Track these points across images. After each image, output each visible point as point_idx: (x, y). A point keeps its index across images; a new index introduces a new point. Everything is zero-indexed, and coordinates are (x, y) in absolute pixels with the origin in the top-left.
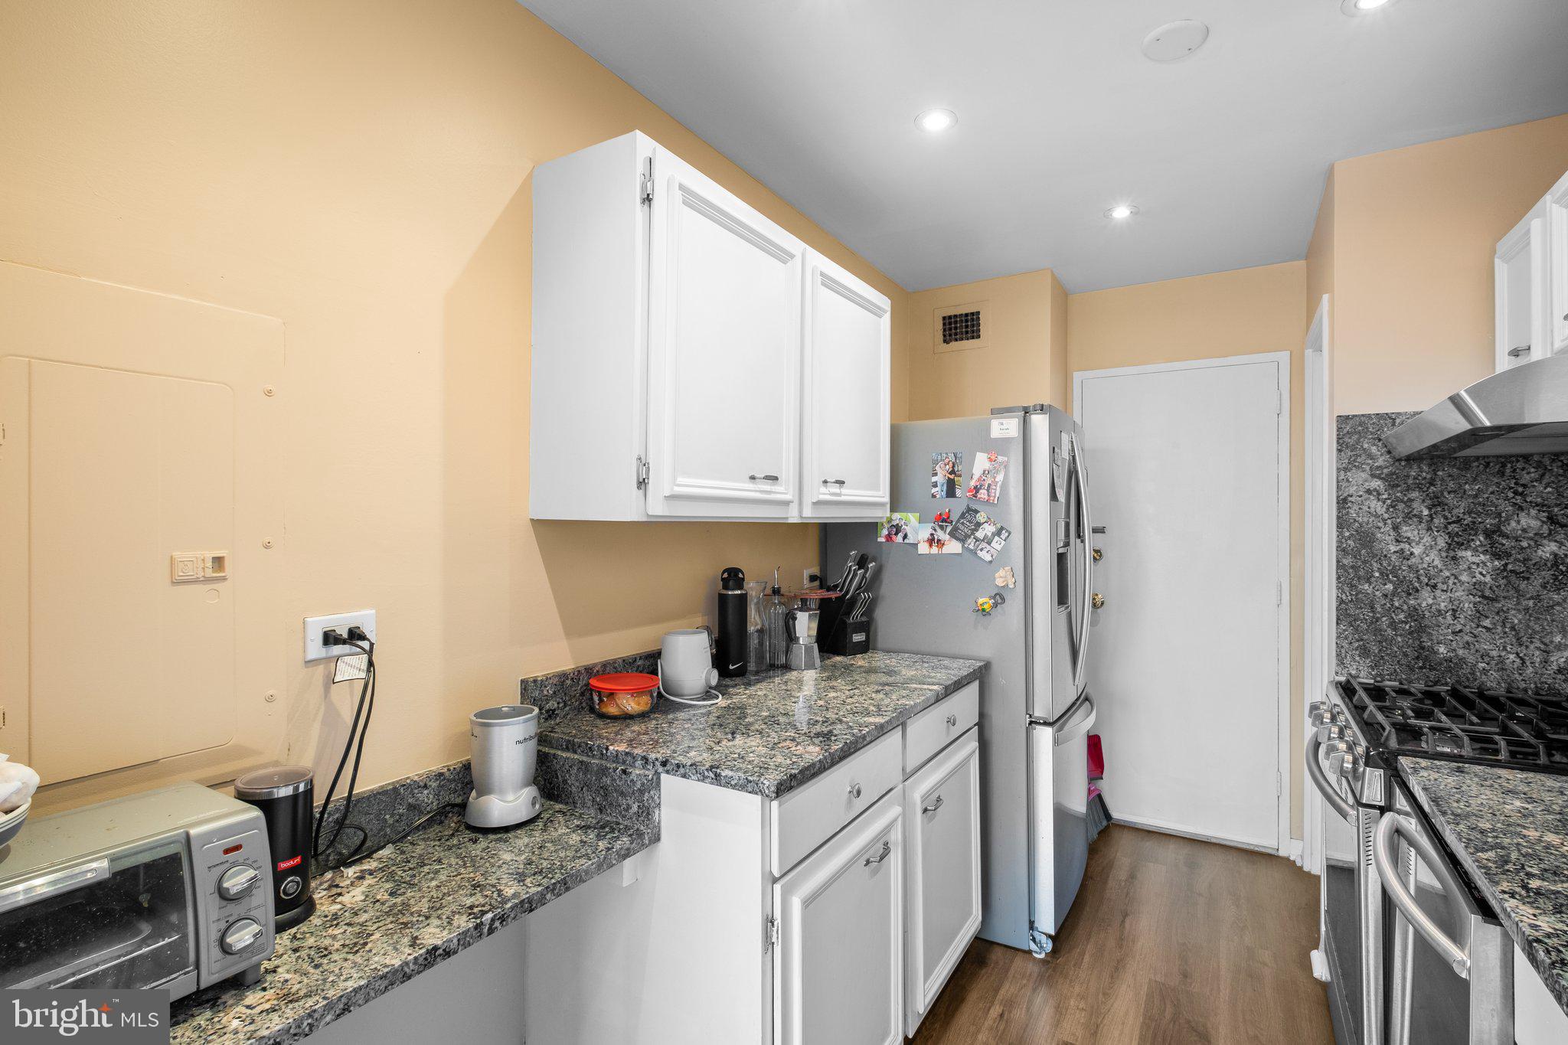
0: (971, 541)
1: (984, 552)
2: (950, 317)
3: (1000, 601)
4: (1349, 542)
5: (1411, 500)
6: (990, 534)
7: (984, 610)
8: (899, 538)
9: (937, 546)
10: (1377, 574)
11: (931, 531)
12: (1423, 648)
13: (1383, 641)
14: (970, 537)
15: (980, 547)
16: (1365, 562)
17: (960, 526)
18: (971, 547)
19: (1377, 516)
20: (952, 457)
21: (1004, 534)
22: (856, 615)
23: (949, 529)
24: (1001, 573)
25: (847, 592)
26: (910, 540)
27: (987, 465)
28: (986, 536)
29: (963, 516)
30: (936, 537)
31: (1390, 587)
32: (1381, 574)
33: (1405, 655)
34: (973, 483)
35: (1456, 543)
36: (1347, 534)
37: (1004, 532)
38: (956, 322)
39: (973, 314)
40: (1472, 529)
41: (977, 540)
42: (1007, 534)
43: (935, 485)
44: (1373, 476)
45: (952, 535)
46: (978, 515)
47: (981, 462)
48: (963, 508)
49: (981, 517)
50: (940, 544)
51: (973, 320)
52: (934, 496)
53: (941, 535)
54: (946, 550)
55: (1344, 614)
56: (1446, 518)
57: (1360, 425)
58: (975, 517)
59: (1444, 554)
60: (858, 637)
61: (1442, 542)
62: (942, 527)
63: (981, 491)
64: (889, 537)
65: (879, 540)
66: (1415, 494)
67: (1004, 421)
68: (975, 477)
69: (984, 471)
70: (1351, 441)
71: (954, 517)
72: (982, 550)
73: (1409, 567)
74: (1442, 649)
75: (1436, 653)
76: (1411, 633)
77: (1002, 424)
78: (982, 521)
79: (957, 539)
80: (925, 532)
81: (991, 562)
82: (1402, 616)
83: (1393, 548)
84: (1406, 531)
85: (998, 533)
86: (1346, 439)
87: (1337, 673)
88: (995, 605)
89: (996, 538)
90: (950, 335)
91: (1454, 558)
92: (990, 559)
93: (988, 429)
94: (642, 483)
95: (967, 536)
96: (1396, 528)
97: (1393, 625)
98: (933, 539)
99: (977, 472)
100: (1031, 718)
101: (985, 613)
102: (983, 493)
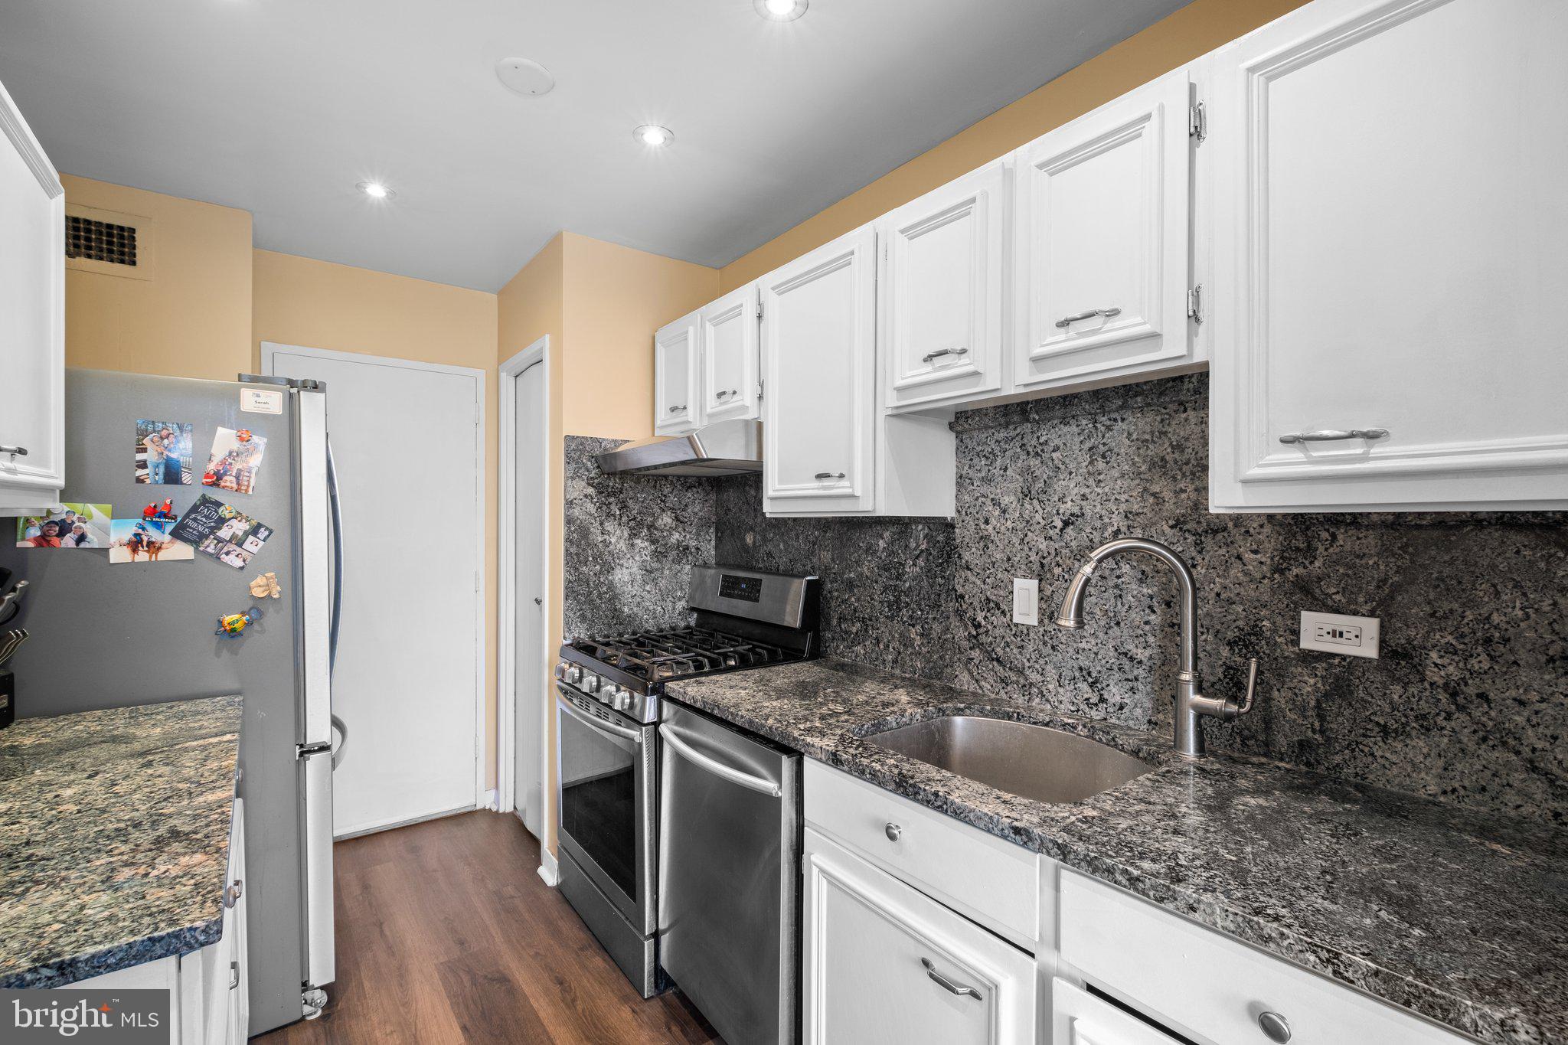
0: (210, 546)
3: (257, 616)
4: (575, 535)
5: (610, 504)
6: (240, 533)
7: (233, 630)
8: (68, 541)
9: (148, 551)
10: (591, 559)
11: (134, 529)
12: (616, 610)
13: (595, 608)
14: (207, 537)
15: (225, 550)
16: (583, 550)
17: (190, 523)
18: (211, 550)
19: (591, 515)
20: (173, 429)
21: (263, 533)
23: (169, 528)
24: (260, 580)
27: (236, 445)
28: (234, 536)
29: (194, 509)
30: (145, 539)
31: (598, 567)
32: (593, 558)
33: (607, 617)
34: (211, 467)
35: (633, 535)
36: (573, 529)
37: (262, 530)
38: (91, 231)
39: (121, 226)
40: (640, 524)
41: (219, 540)
42: (267, 533)
43: (143, 465)
44: (589, 484)
45: (176, 534)
46: (221, 509)
47: (225, 440)
48: (194, 498)
49: (224, 512)
50: (153, 547)
51: (122, 237)
52: (139, 480)
53: (153, 534)
54: (163, 556)
55: (570, 592)
56: (628, 517)
57: (581, 444)
58: (216, 511)
59: (627, 542)
61: (626, 534)
63: (225, 478)
64: (45, 540)
65: (21, 544)
66: (612, 499)
67: (262, 393)
68: (216, 460)
69: (231, 453)
70: (576, 457)
71: (180, 511)
72: (227, 553)
73: (609, 552)
74: (626, 609)
75: (623, 612)
76: (610, 600)
77: (258, 396)
78: (228, 517)
79: (185, 540)
81: (242, 568)
82: (605, 589)
83: (600, 539)
84: (608, 526)
85: (255, 531)
86: (573, 454)
87: (565, 638)
88: (249, 622)
89: (251, 538)
90: (77, 246)
91: (632, 545)
92: (241, 564)
93: (236, 398)
95: (203, 537)
96: (601, 524)
97: (600, 596)
98: (140, 542)
99: (219, 450)
100: (302, 746)
101: (233, 633)
102: (229, 481)
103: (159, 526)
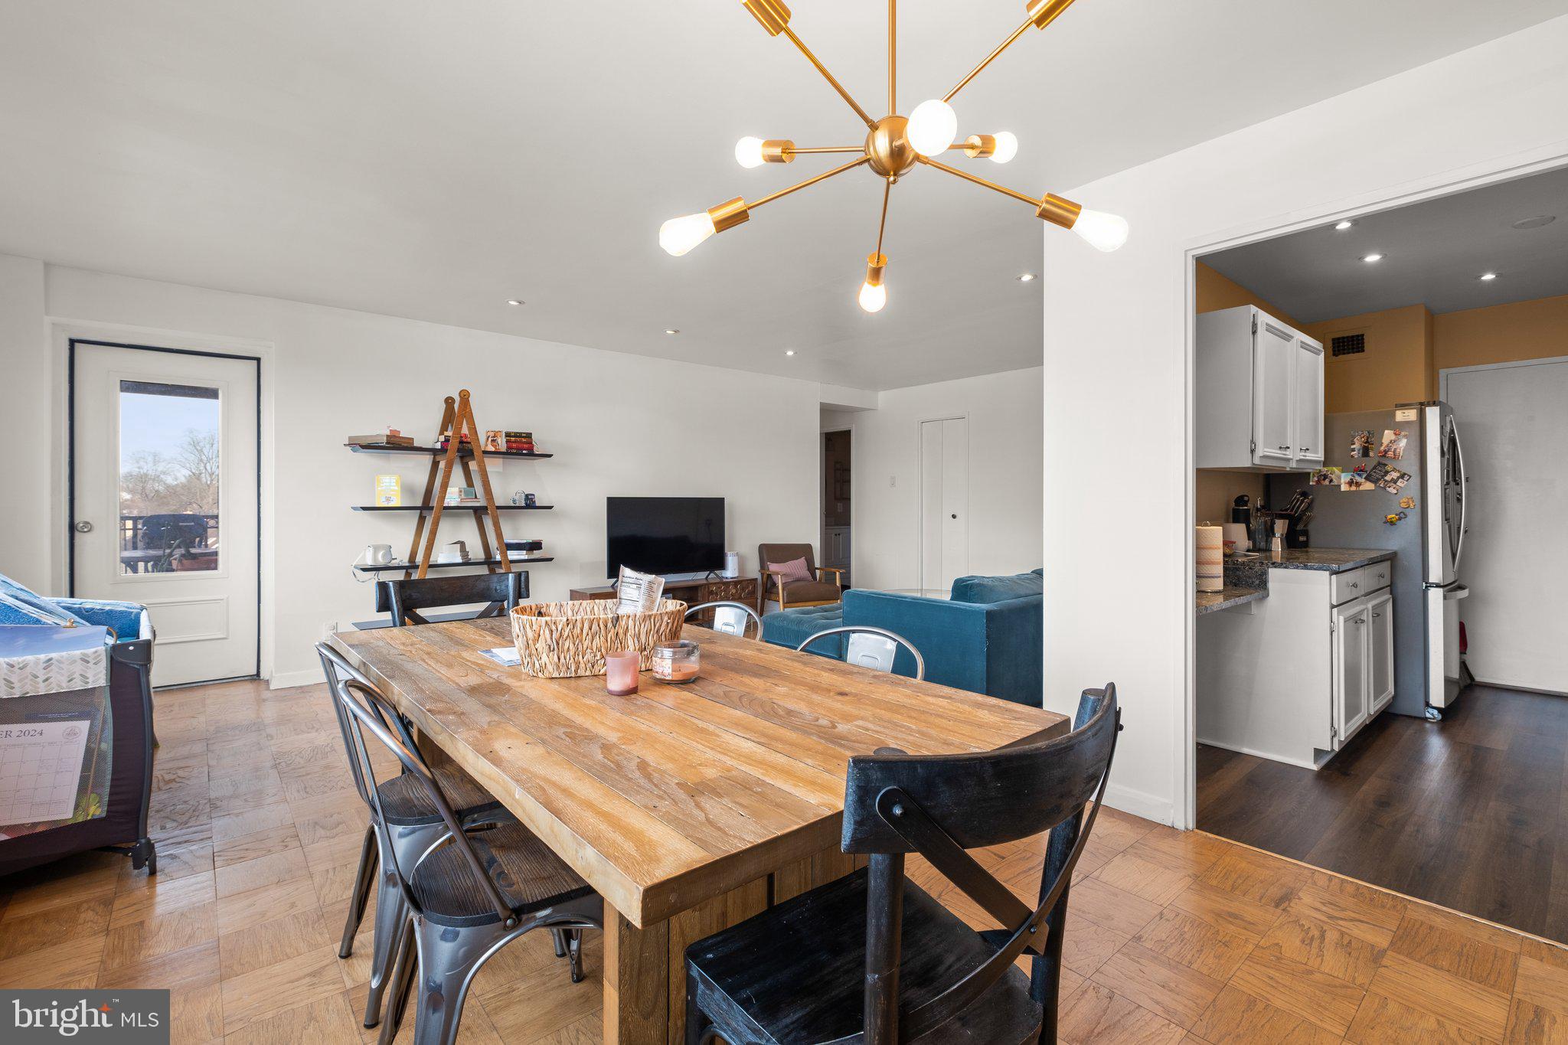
0: (1381, 482)
1: (1391, 489)
2: (1339, 339)
3: (1404, 516)
6: (1395, 478)
7: (1392, 522)
8: (1327, 482)
9: (1355, 486)
11: (1350, 477)
15: (1388, 485)
17: (1373, 473)
18: (1382, 485)
20: (1366, 433)
21: (1406, 478)
22: (1300, 527)
23: (1364, 476)
24: (1404, 500)
25: (1296, 513)
26: (1335, 482)
27: (1393, 437)
28: (1393, 479)
29: (1375, 468)
30: (1355, 481)
34: (1382, 448)
37: (1406, 476)
38: (1344, 342)
39: (1358, 336)
41: (1386, 481)
42: (1409, 477)
43: (1353, 450)
45: (1367, 479)
46: (1386, 467)
47: (1388, 435)
48: (1375, 463)
49: (1388, 468)
50: (1358, 484)
51: (1359, 339)
52: (1352, 456)
53: (1358, 479)
54: (1361, 488)
58: (1384, 468)
60: (1302, 539)
62: (1359, 475)
64: (1318, 482)
65: (1311, 483)
67: (1406, 411)
68: (1384, 445)
69: (1391, 441)
71: (1368, 469)
72: (1389, 487)
77: (1404, 413)
78: (1390, 470)
79: (1371, 481)
80: (1345, 478)
85: (1402, 476)
88: (1400, 519)
89: (1400, 480)
90: (1338, 350)
92: (1396, 492)
93: (1394, 416)
94: (1252, 451)
95: (1379, 480)
98: (1353, 482)
99: (1386, 440)
100: (1426, 583)
101: (1392, 523)
102: (1390, 453)
103: (1360, 475)
